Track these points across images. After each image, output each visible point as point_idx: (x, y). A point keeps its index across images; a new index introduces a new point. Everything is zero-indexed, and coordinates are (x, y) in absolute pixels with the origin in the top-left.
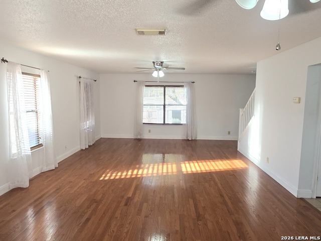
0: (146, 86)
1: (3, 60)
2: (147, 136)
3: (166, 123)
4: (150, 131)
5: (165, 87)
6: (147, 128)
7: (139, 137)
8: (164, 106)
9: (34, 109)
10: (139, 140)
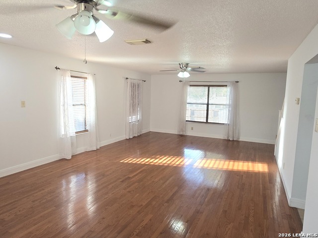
0: (190, 86)
1: (56, 68)
2: (189, 133)
3: (209, 121)
4: (192, 129)
5: (209, 86)
6: (190, 125)
7: (181, 133)
8: (208, 105)
9: (83, 103)
10: (182, 136)
